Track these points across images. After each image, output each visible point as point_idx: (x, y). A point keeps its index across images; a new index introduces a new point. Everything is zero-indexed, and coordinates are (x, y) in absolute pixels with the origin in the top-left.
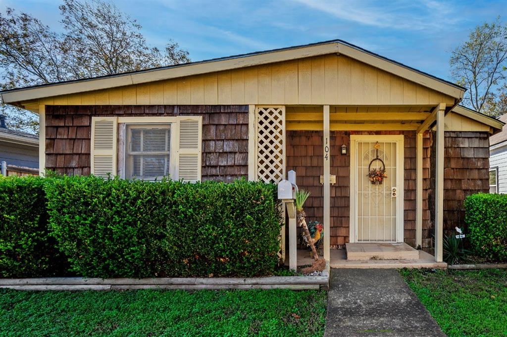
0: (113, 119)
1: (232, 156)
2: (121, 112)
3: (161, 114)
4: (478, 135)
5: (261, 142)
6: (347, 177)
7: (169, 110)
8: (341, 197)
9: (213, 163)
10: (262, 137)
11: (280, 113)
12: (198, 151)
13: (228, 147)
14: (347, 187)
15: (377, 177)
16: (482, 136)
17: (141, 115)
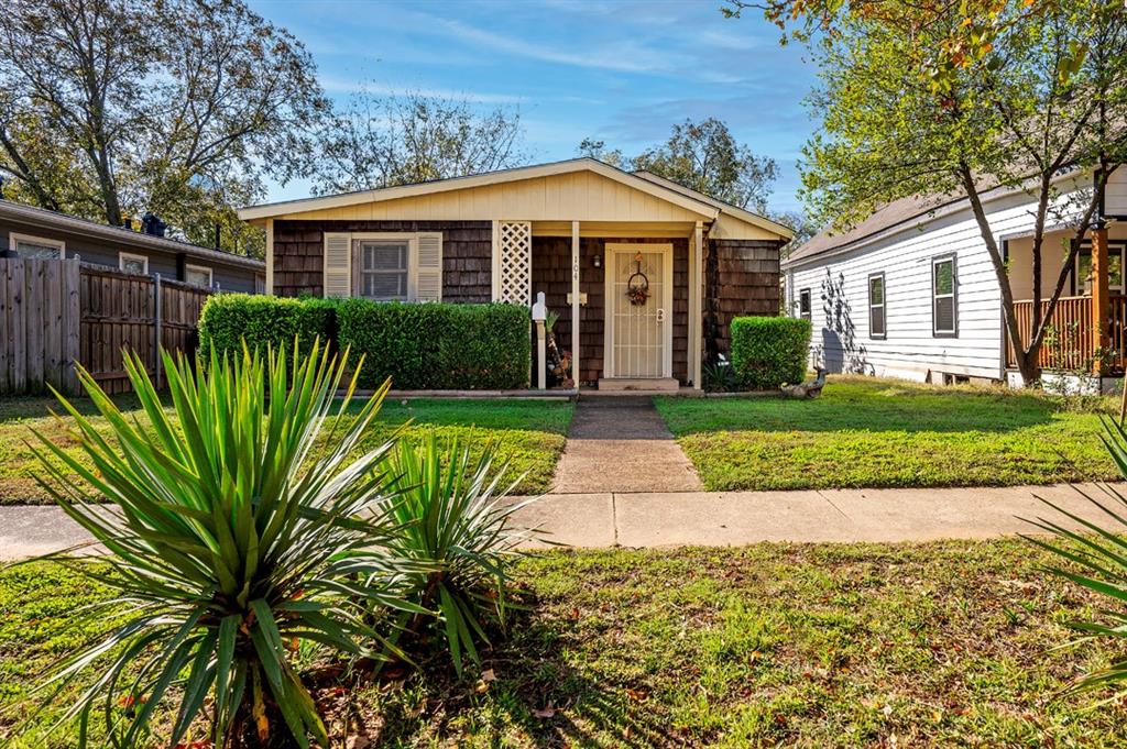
0: (347, 236)
1: (475, 275)
2: (356, 228)
3: (397, 230)
4: (766, 245)
5: (506, 260)
6: (601, 296)
7: (407, 226)
8: (594, 321)
9: (454, 282)
10: (506, 255)
11: (526, 229)
12: (439, 270)
13: (471, 265)
14: (601, 308)
15: (638, 296)
16: (770, 245)
17: (376, 230)
